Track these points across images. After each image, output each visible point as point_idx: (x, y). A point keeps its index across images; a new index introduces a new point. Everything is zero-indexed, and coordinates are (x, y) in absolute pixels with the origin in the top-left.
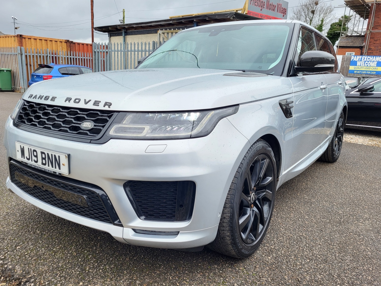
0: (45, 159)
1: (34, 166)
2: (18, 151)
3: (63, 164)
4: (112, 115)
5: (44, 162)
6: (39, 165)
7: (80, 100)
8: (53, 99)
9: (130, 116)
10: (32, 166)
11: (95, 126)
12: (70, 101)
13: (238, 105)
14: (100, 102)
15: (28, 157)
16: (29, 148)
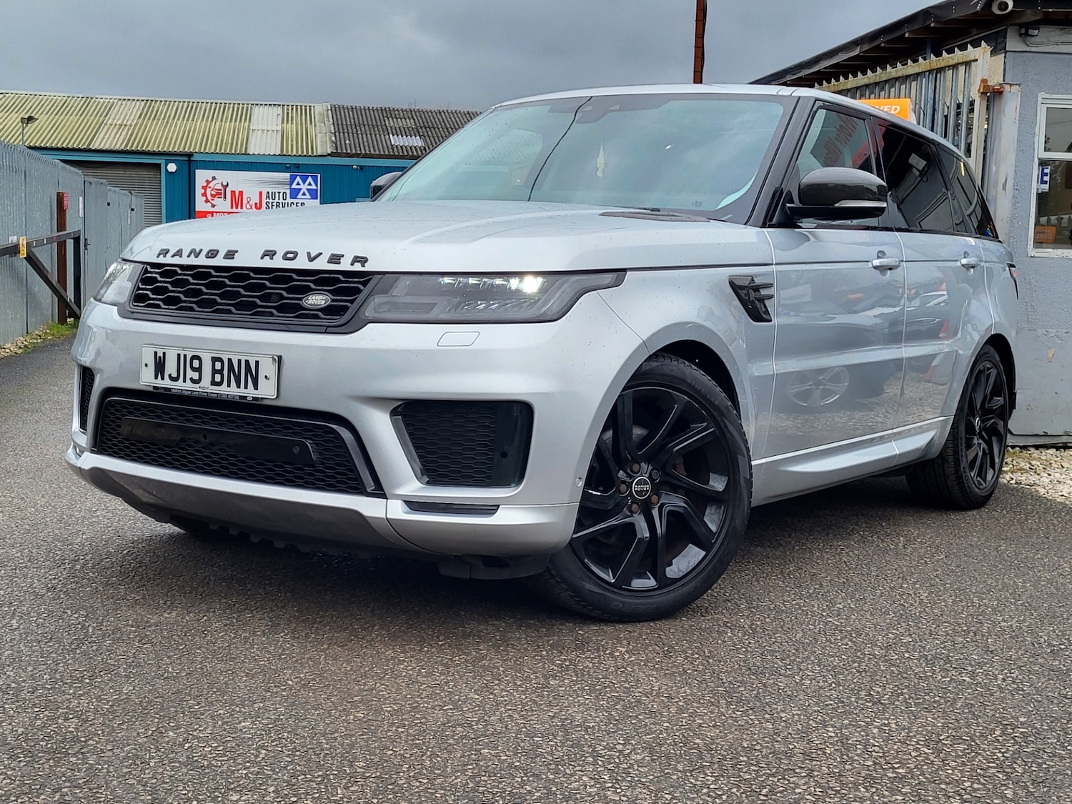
0: (221, 372)
1: (190, 392)
2: (146, 365)
3: (266, 377)
4: (371, 279)
5: (218, 378)
6: (206, 386)
7: (296, 254)
8: (230, 255)
9: (406, 281)
10: (184, 392)
11: (333, 301)
12: (274, 257)
13: (625, 270)
14: (343, 256)
15: (174, 375)
16: (179, 355)
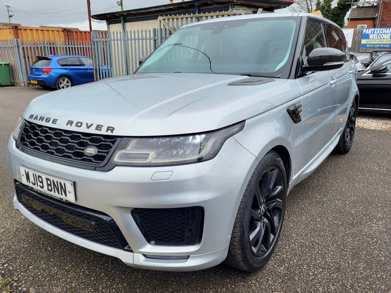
0: (50, 185)
1: (40, 192)
2: (23, 175)
3: (69, 192)
4: (116, 140)
5: (50, 188)
6: (45, 190)
7: (82, 124)
8: (54, 121)
9: (134, 141)
10: (38, 191)
11: (98, 152)
12: (72, 124)
13: (244, 121)
14: (103, 126)
15: (34, 182)
16: (33, 174)
